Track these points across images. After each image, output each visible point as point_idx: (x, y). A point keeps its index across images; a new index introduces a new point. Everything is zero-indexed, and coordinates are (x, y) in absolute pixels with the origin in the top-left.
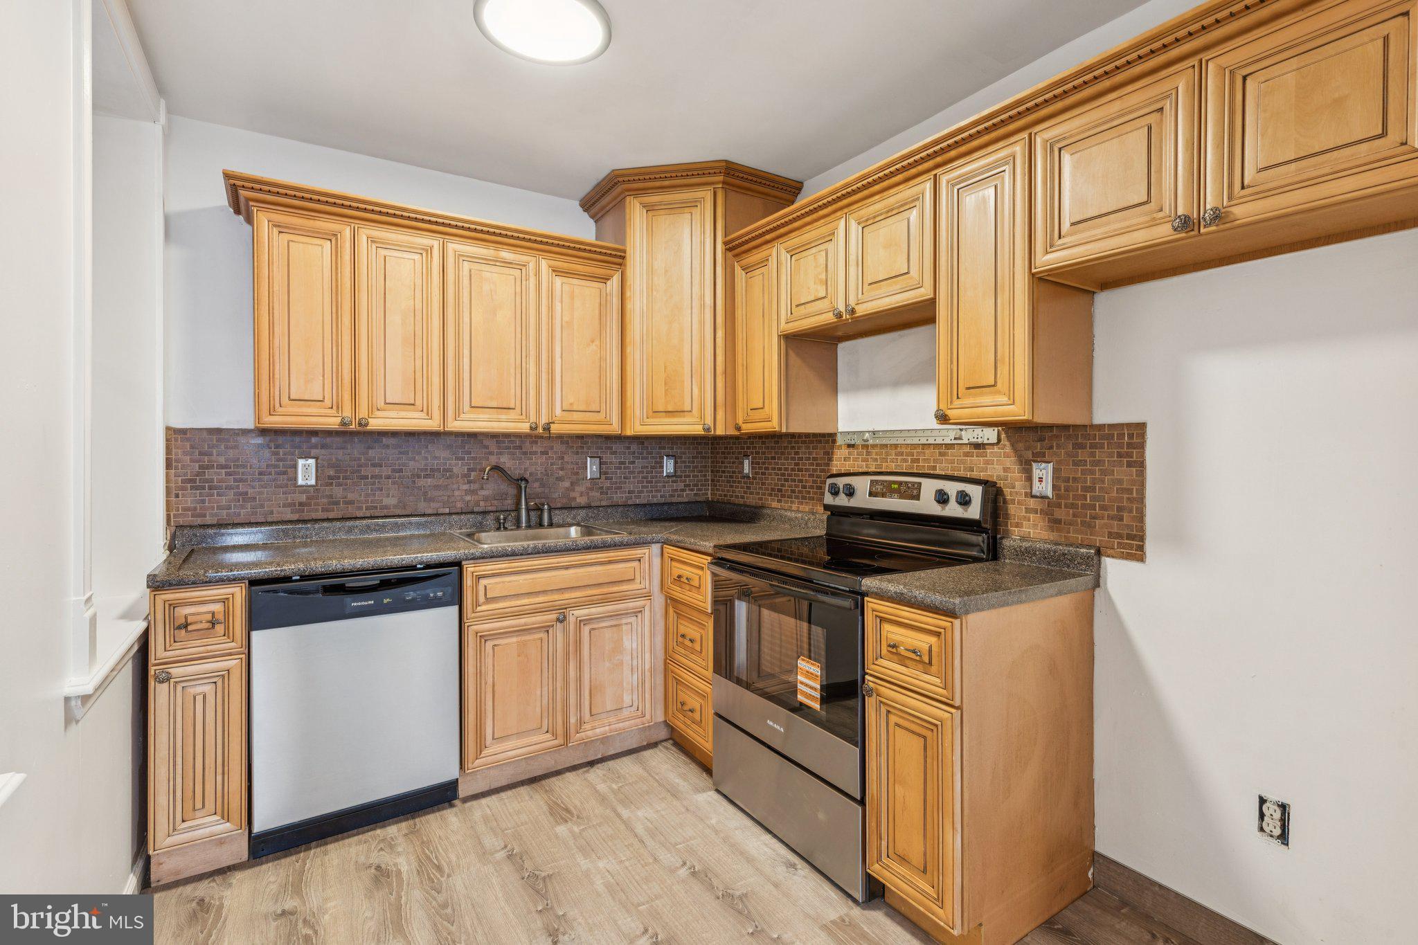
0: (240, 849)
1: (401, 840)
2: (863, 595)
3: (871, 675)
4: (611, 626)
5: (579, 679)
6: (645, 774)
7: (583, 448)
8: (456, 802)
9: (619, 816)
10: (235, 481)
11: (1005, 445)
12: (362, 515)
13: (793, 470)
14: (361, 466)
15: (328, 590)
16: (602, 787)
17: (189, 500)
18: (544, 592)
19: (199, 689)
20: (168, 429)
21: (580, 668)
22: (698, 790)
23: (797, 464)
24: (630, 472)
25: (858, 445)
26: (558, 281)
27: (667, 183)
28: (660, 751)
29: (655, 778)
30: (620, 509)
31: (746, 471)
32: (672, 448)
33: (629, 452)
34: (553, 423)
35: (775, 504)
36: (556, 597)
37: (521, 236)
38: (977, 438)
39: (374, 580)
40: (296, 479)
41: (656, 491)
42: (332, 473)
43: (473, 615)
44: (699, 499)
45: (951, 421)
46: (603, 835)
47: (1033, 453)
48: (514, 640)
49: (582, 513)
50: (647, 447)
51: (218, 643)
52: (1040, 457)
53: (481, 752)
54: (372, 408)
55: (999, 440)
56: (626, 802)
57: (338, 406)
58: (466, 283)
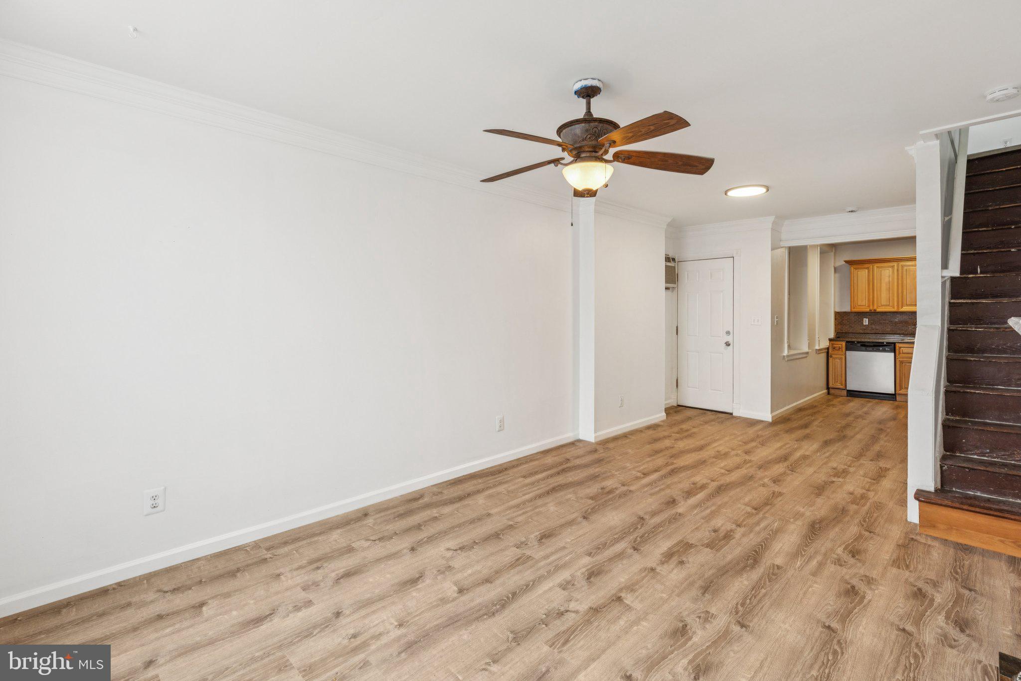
0: (845, 393)
10: (849, 323)
14: (880, 320)
15: (862, 345)
19: (837, 360)
20: (835, 311)
39: (872, 344)
40: (863, 323)
42: (872, 322)
43: (899, 356)
51: (840, 352)
54: (877, 307)
57: (869, 306)
58: (905, 273)
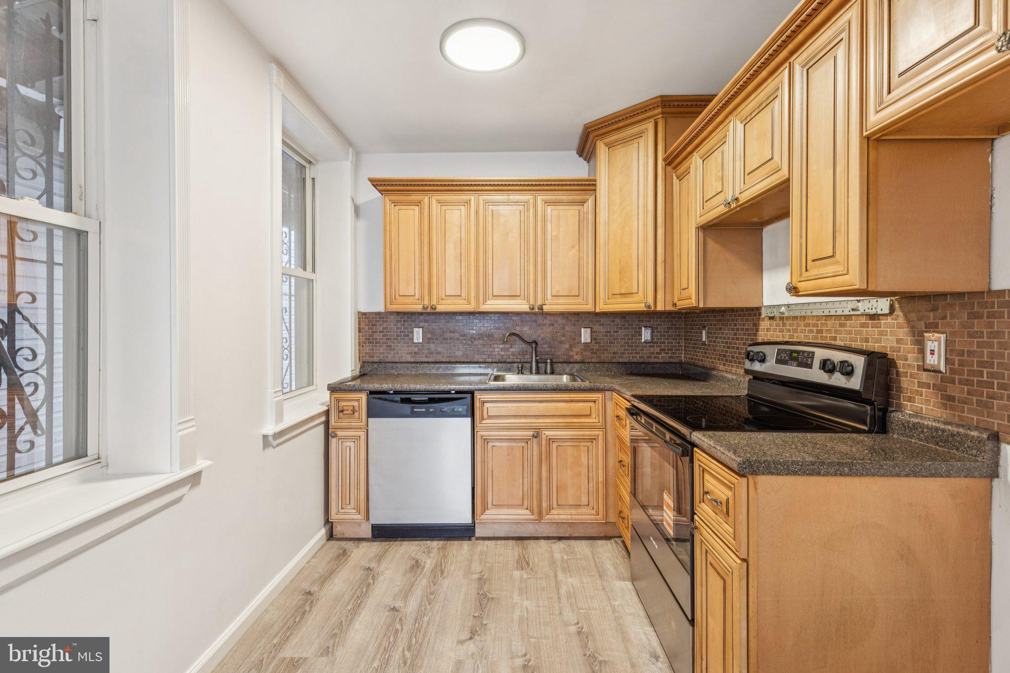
0: (367, 532)
1: (435, 550)
2: (694, 445)
3: (698, 517)
4: (572, 446)
5: (549, 479)
6: (590, 556)
7: (578, 321)
8: (473, 539)
9: (556, 577)
10: (387, 339)
11: (898, 316)
12: (444, 360)
13: (733, 339)
14: (444, 332)
15: (403, 401)
16: (557, 556)
17: (367, 349)
18: (525, 416)
19: (348, 444)
20: (359, 313)
21: (550, 471)
22: (621, 578)
23: (735, 334)
24: (614, 339)
25: (777, 318)
26: (549, 209)
27: (621, 124)
28: (611, 543)
29: (595, 560)
30: (606, 365)
31: (704, 339)
32: (650, 321)
33: (613, 325)
34: (546, 305)
35: (721, 367)
36: (533, 421)
37: (522, 183)
38: (872, 309)
39: (425, 398)
40: (412, 339)
41: (636, 353)
42: (430, 336)
43: (480, 425)
44: (672, 360)
45: (800, 293)
46: (538, 585)
47: (926, 323)
48: (505, 444)
49: (577, 366)
50: (628, 321)
51: (354, 422)
52: (932, 327)
53: (484, 511)
54: (439, 299)
55: (892, 309)
56: (567, 570)
57: (422, 298)
58: (490, 219)
